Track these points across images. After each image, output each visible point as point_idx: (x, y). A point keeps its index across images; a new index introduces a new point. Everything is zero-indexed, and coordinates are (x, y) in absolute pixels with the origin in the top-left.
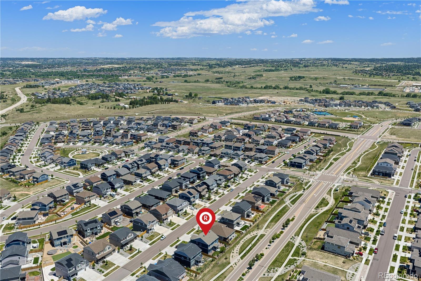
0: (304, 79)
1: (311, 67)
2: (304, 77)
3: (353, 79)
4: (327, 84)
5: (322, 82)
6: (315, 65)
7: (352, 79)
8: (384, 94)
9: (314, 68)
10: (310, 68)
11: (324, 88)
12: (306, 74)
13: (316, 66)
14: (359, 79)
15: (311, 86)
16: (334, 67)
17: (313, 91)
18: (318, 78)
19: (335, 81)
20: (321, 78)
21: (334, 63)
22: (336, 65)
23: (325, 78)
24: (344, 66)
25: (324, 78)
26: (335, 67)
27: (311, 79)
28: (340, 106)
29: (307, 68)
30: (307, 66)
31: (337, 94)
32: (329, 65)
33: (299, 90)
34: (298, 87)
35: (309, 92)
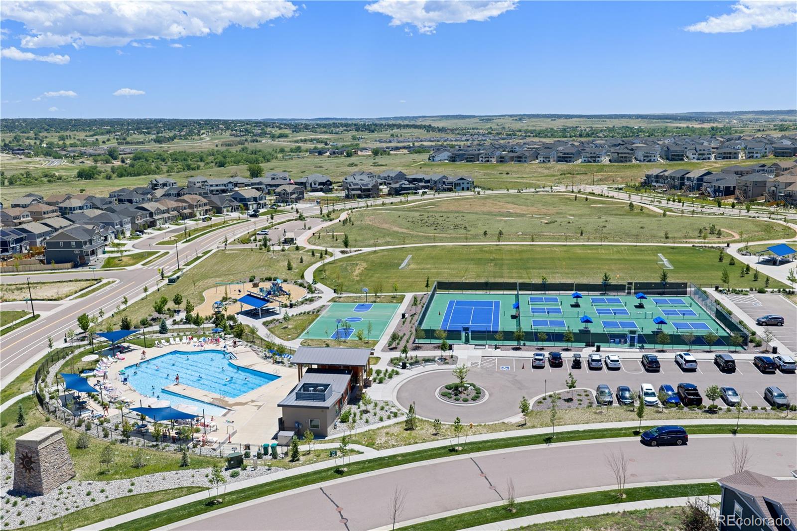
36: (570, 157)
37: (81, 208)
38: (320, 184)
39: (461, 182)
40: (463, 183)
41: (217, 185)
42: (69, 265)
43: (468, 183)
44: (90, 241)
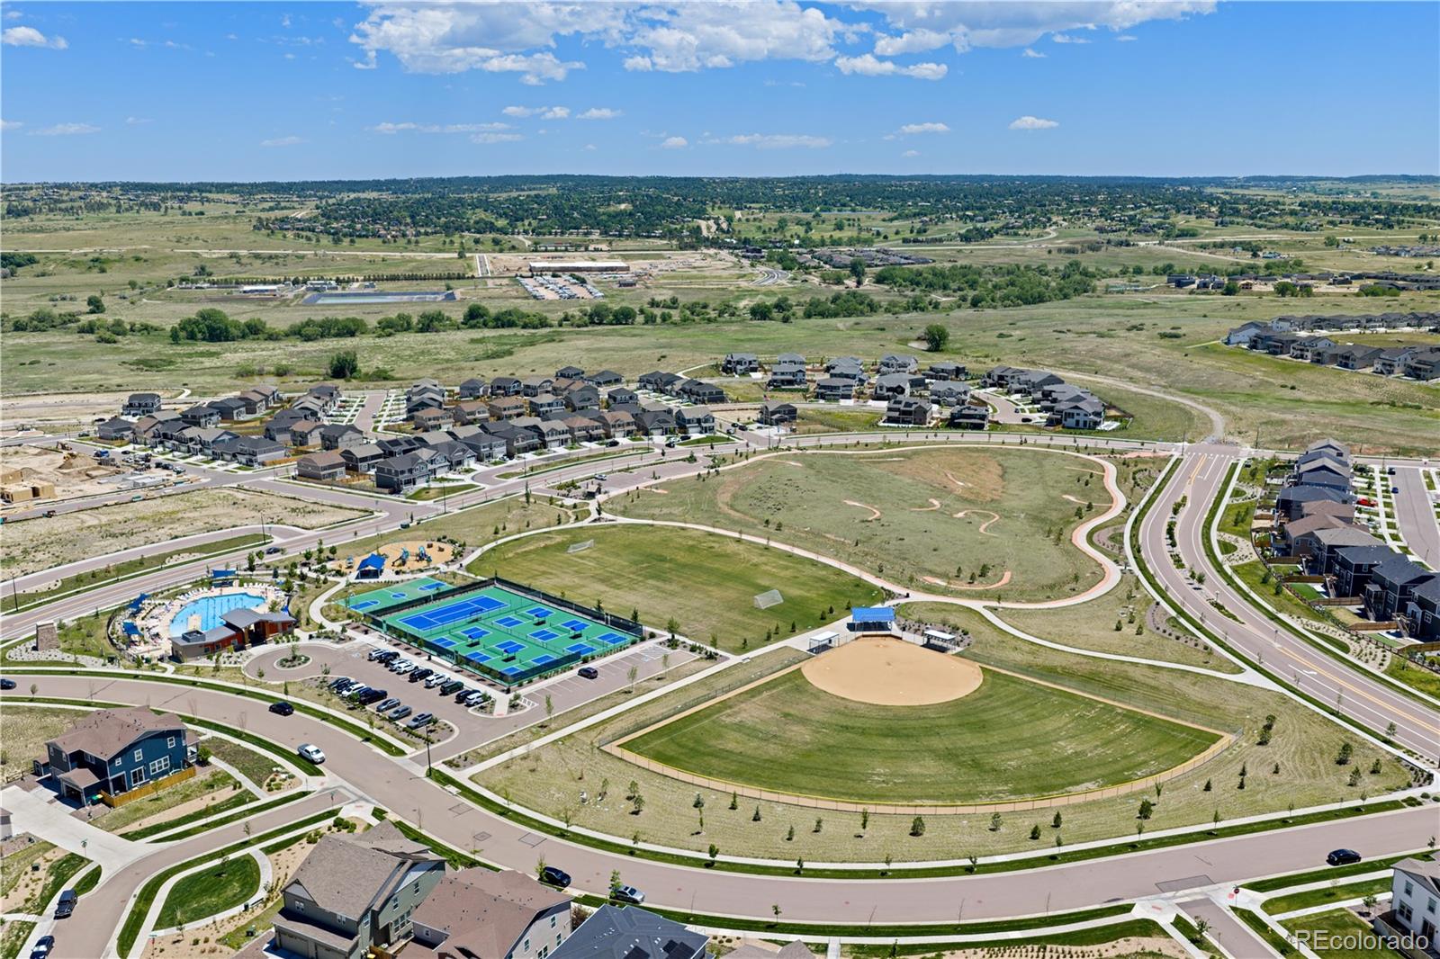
0: (37, 268)
1: (43, 217)
2: (31, 260)
3: (277, 257)
4: (170, 284)
5: (140, 279)
6: (63, 206)
7: (270, 257)
8: (497, 319)
9: (60, 220)
10: (39, 220)
11: (191, 311)
12: (41, 245)
13: (66, 210)
14: (303, 257)
15: (96, 305)
16: (148, 213)
17: (124, 333)
18: (107, 261)
19: (202, 271)
20: (121, 259)
21: (137, 196)
22: (156, 207)
23: (143, 255)
24: (187, 207)
25: (137, 259)
26: (152, 213)
27: (73, 264)
28: (479, 459)
29: (25, 220)
30: (26, 212)
31: (273, 337)
32: (124, 206)
33: (36, 329)
34: (22, 314)
35: (102, 340)
36: (1426, 370)
37: (550, 405)
38: (889, 389)
39: (1075, 411)
40: (1078, 414)
41: (783, 374)
42: (386, 491)
43: (1086, 415)
44: (410, 471)
